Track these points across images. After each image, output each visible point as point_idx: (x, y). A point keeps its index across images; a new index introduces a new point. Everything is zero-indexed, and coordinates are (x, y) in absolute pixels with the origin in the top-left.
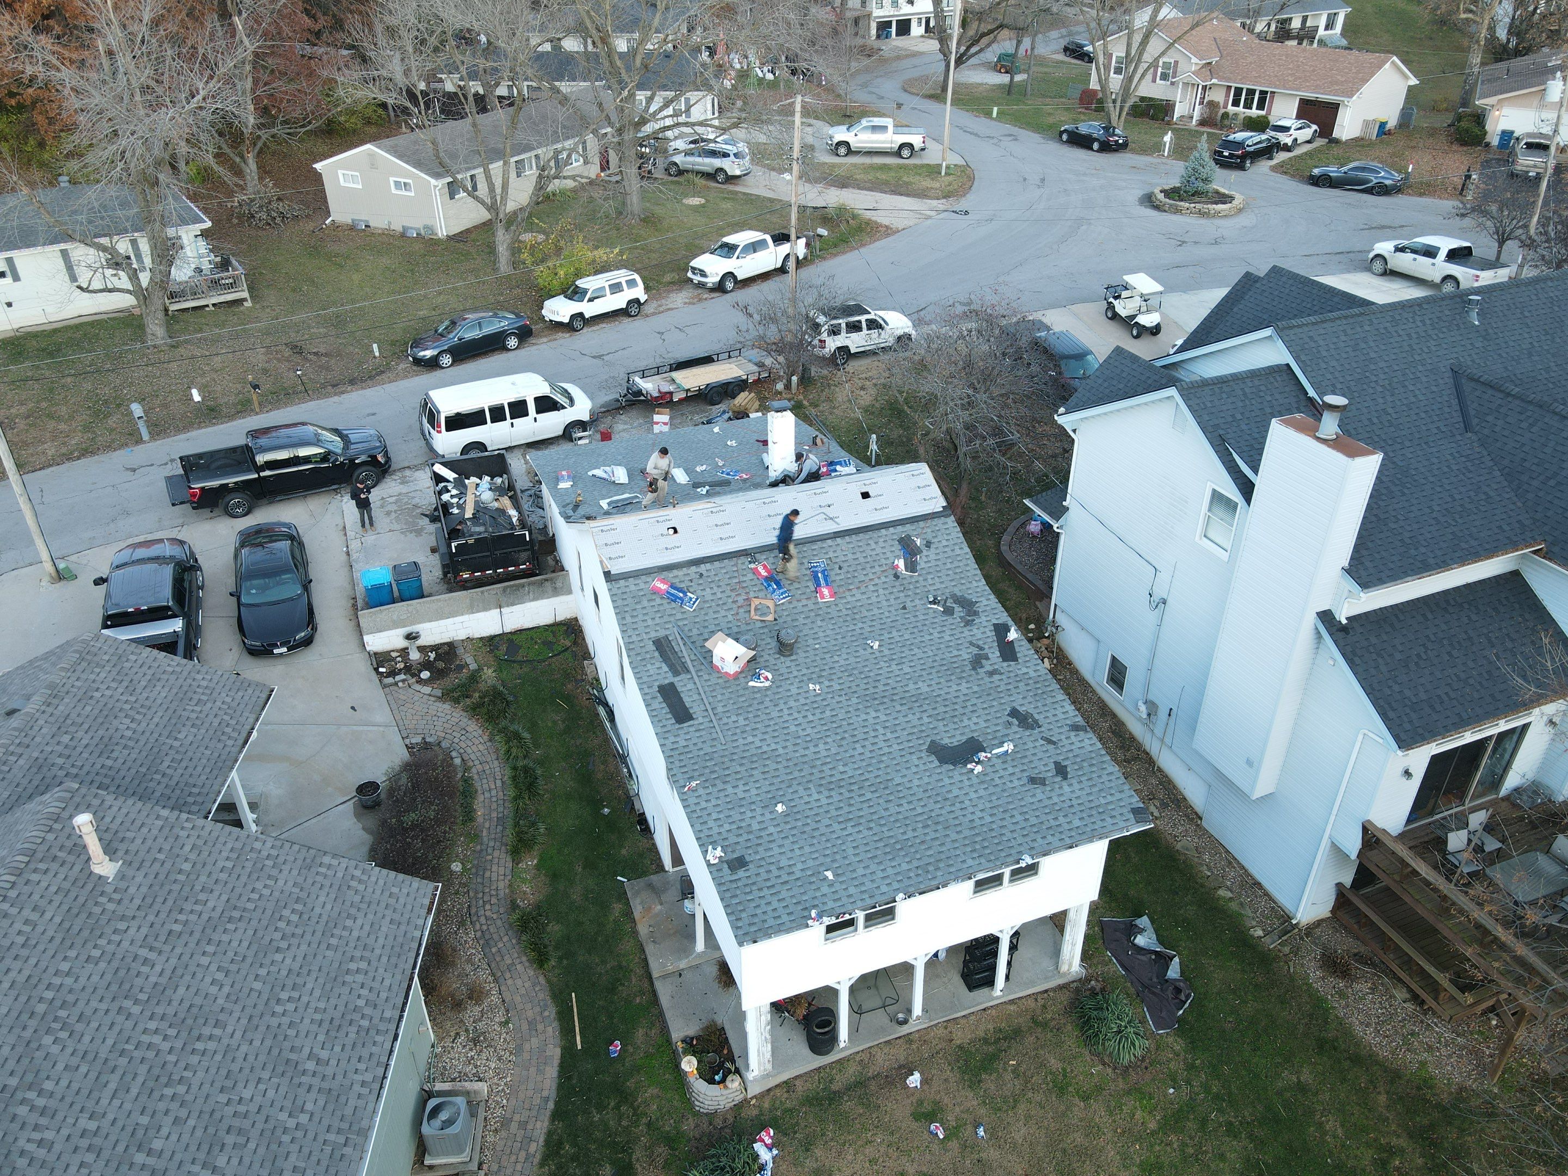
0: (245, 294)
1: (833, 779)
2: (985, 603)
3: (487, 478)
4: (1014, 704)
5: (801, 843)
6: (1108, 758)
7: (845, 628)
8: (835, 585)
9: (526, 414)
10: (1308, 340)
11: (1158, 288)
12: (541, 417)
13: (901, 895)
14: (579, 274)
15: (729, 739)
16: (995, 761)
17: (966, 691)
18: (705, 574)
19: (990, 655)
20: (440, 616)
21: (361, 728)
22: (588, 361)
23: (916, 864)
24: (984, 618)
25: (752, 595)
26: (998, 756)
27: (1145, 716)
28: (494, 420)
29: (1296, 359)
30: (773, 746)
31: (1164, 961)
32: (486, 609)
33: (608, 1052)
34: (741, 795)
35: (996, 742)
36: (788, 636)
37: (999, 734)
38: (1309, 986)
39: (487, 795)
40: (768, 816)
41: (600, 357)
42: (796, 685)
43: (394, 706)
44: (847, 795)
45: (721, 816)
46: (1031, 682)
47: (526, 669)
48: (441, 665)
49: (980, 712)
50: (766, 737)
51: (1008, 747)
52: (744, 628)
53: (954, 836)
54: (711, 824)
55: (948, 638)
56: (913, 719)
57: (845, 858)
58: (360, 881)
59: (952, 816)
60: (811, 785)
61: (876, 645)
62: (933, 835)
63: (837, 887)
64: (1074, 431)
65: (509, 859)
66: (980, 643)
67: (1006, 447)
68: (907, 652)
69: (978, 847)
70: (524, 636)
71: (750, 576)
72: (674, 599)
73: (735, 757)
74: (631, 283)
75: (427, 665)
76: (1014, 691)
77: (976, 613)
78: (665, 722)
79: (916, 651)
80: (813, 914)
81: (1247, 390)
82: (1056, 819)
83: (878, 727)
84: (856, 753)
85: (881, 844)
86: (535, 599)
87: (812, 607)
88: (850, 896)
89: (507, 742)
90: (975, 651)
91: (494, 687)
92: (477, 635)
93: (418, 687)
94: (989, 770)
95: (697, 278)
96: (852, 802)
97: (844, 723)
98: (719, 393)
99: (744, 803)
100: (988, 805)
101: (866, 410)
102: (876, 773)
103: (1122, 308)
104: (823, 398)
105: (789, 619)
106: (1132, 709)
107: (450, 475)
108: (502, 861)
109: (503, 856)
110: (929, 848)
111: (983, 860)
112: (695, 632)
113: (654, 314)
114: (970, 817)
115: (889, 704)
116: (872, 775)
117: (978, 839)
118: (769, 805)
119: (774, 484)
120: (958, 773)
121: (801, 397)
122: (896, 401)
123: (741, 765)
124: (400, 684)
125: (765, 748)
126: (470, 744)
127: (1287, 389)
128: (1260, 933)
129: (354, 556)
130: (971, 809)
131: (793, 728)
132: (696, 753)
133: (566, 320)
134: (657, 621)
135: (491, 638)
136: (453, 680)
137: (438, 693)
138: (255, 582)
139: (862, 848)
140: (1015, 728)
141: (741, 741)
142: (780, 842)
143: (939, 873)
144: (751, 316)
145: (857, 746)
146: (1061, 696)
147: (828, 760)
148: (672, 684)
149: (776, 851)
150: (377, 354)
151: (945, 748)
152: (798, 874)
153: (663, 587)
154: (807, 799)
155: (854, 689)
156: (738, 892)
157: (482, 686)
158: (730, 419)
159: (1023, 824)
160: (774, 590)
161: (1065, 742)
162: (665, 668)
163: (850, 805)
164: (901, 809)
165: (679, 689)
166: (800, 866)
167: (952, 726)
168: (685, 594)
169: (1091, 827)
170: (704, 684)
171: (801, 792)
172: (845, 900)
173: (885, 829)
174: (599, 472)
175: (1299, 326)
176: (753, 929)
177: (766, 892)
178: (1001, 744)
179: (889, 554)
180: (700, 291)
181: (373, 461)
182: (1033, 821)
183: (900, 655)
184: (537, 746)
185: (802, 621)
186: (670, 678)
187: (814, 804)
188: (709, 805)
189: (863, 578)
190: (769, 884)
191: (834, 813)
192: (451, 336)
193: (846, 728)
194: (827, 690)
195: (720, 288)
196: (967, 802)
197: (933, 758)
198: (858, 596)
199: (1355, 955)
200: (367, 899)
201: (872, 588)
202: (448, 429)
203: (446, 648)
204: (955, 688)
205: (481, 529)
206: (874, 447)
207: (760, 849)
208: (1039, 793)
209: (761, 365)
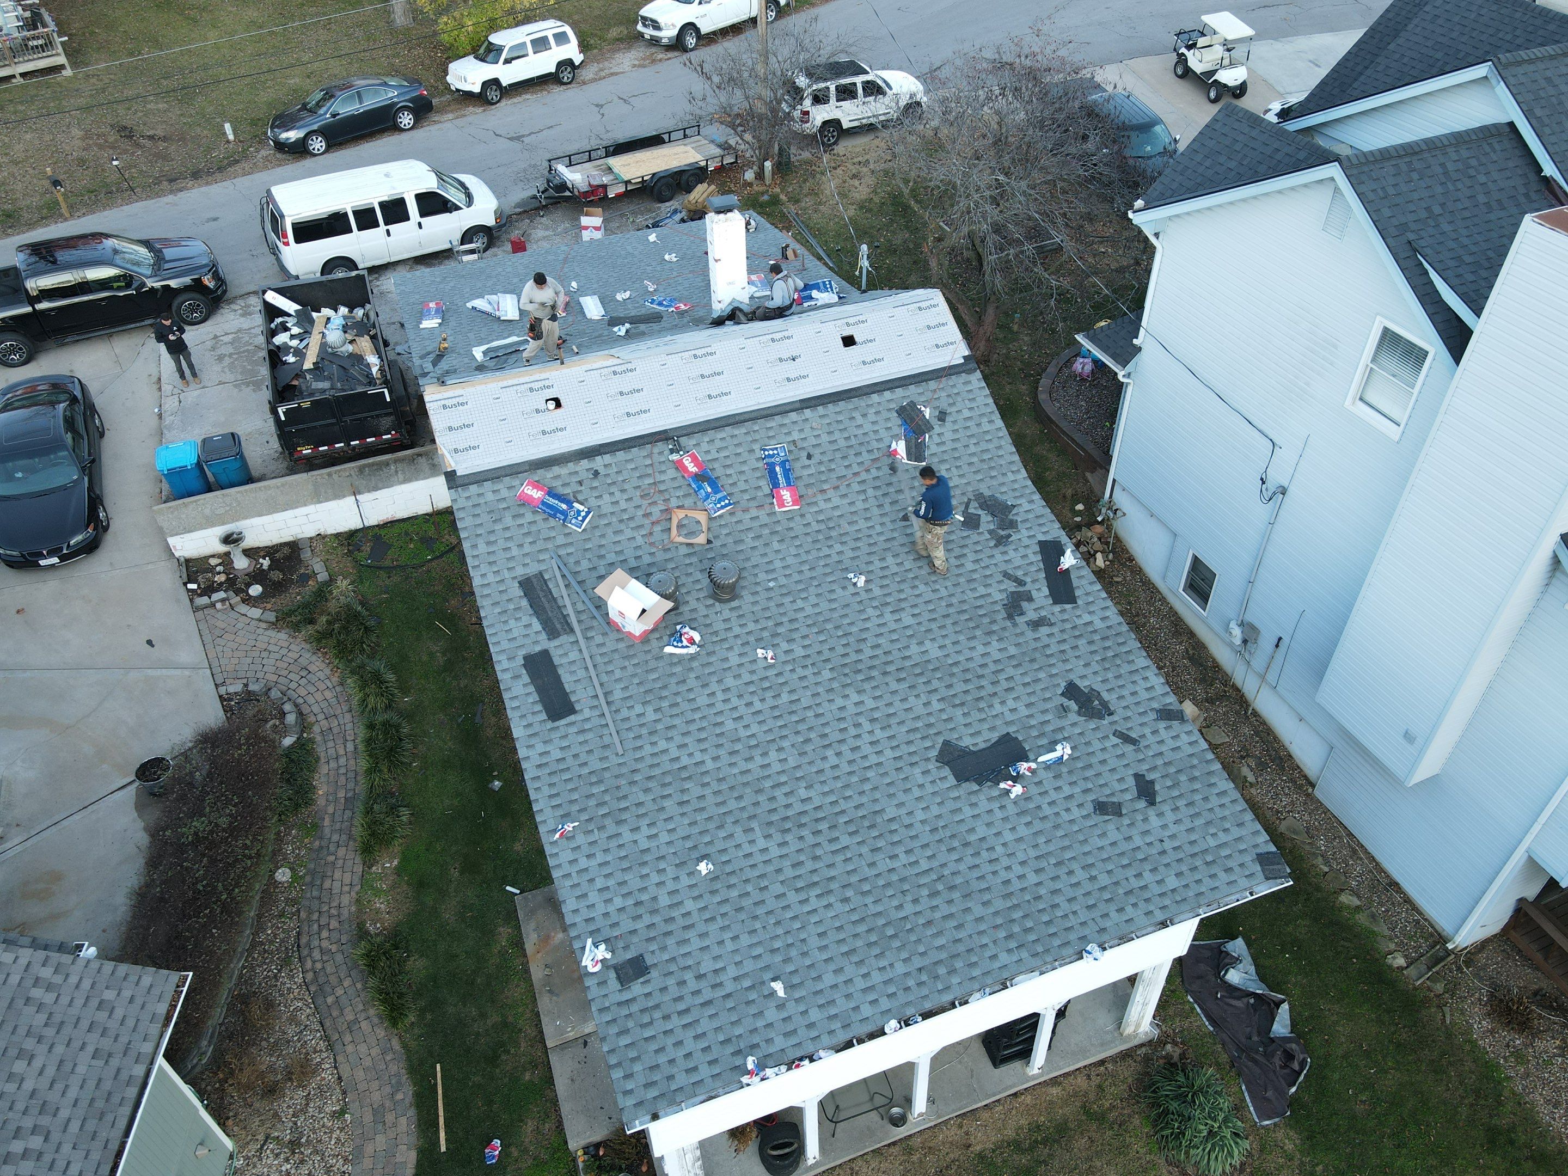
0: (62, 60)
1: (790, 813)
2: (1026, 506)
3: (343, 310)
4: (1072, 676)
5: (736, 929)
6: (1217, 766)
7: (814, 554)
8: (800, 484)
9: (406, 218)
10: (1543, 83)
11: (1248, 31)
12: (428, 221)
13: (893, 1023)
14: (494, 26)
15: (630, 745)
16: (1042, 774)
17: (997, 655)
18: (602, 471)
19: (1035, 594)
20: (273, 507)
21: (158, 672)
22: (503, 144)
23: (917, 962)
24: (1025, 533)
25: (674, 502)
26: (1047, 766)
27: (1238, 641)
28: (361, 228)
29: (1528, 114)
30: (698, 757)
31: (1267, 1008)
32: (338, 496)
33: (483, 1157)
34: (644, 844)
35: (1044, 741)
36: (725, 571)
37: (1049, 728)
38: (1473, 1043)
39: (333, 764)
40: (685, 881)
41: (518, 138)
42: (737, 650)
43: (208, 639)
44: (811, 840)
45: (611, 882)
46: (1097, 637)
47: (396, 579)
48: (277, 575)
49: (1020, 690)
50: (687, 740)
51: (1063, 750)
52: (660, 556)
53: (978, 911)
54: (593, 897)
55: (970, 566)
56: (916, 704)
57: (804, 954)
58: (49, 987)
59: (976, 873)
60: (754, 824)
61: (861, 582)
62: (945, 910)
63: (792, 1008)
64: (1157, 235)
65: (358, 860)
66: (1019, 573)
67: (1049, 254)
68: (909, 591)
69: (1016, 929)
70: (396, 530)
71: (672, 473)
72: (553, 512)
73: (637, 777)
74: (561, 38)
75: (257, 576)
76: (1070, 653)
77: (1013, 525)
78: (530, 719)
79: (922, 588)
80: (750, 1063)
81: (1450, 166)
82: (1139, 875)
83: (862, 720)
84: (827, 765)
85: (861, 928)
86: (406, 480)
87: (765, 519)
88: (811, 1026)
89: (362, 688)
90: (1011, 586)
91: (348, 607)
92: (331, 530)
93: (243, 608)
94: (1034, 790)
95: (649, 32)
96: (819, 852)
97: (810, 714)
98: (668, 186)
99: (647, 858)
100: (1032, 853)
101: (862, 206)
102: (857, 800)
103: (1197, 62)
104: (805, 191)
105: (730, 540)
106: (1223, 634)
107: (290, 306)
108: (350, 863)
109: (351, 855)
110: (940, 933)
111: (1024, 954)
112: (585, 564)
113: (593, 80)
114: (1004, 875)
115: (880, 679)
116: (851, 804)
117: (1017, 915)
118: (685, 864)
119: (719, 322)
120: (984, 796)
121: (778, 190)
122: (901, 194)
123: (646, 791)
124: (219, 606)
125: (685, 761)
126: (312, 689)
127: (1511, 164)
128: (1400, 961)
129: (168, 420)
130: (1005, 862)
131: (730, 725)
132: (576, 771)
133: (477, 89)
134: (527, 548)
135: (352, 534)
136: (296, 596)
137: (271, 617)
138: (21, 463)
139: (833, 936)
140: (1073, 717)
141: (648, 749)
142: (701, 928)
143: (955, 980)
144: (709, 78)
145: (830, 753)
146: (1142, 660)
147: (783, 779)
148: (545, 654)
149: (696, 943)
150: (231, 137)
151: (965, 753)
152: (729, 987)
153: (537, 494)
154: (747, 849)
155: (827, 654)
156: (631, 1024)
157: (332, 606)
158: (683, 221)
159: (1088, 886)
160: (708, 496)
161: (1151, 739)
162: (537, 626)
163: (815, 858)
164: (896, 864)
165: (556, 661)
166: (732, 972)
167: (976, 715)
168: (569, 504)
169: (1194, 889)
170: (595, 650)
171: (740, 837)
172: (802, 1032)
173: (869, 900)
174: (480, 303)
175: (1530, 61)
176: (653, 1093)
177: (676, 1022)
178: (1051, 748)
179: (883, 434)
180: (653, 50)
181: (197, 285)
182: (1104, 880)
183: (897, 596)
184: (405, 691)
185: (749, 543)
186: (543, 643)
187: (759, 858)
188: (593, 863)
189: (844, 472)
190: (681, 1006)
191: (789, 873)
192: (322, 111)
193: (812, 722)
194: (783, 658)
195: (678, 45)
196: (999, 849)
197: (946, 771)
198: (836, 501)
199: (1536, 993)
200: (57, 1018)
201: (856, 487)
202: (298, 240)
203: (286, 550)
204: (981, 649)
205: (325, 385)
206: (865, 263)
207: (670, 941)
208: (1112, 828)
209: (725, 147)
